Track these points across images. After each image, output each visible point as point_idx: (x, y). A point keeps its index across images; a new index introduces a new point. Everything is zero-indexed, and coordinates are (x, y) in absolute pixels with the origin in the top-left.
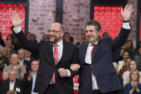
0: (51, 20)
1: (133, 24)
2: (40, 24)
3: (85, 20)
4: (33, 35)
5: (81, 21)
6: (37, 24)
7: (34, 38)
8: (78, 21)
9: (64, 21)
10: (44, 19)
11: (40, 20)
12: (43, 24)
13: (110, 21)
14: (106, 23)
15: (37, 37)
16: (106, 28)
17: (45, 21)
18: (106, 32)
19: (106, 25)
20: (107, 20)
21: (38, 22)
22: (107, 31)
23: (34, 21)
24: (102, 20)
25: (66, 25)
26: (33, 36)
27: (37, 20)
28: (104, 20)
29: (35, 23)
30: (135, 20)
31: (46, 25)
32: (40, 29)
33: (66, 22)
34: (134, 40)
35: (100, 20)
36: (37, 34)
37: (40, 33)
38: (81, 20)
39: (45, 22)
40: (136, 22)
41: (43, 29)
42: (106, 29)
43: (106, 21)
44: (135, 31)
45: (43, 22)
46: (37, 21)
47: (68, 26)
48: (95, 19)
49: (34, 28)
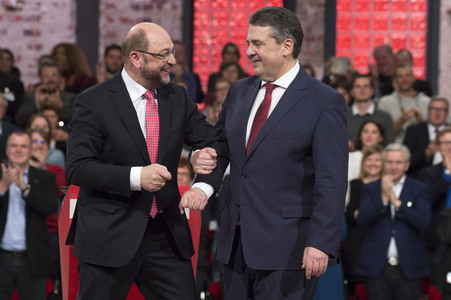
0: (64, 5)
1: (315, 15)
2: (28, 20)
3: (168, 6)
4: (7, 51)
5: (155, 9)
6: (19, 19)
7: (8, 64)
8: (147, 7)
9: (102, 7)
10: (39, 4)
11: (27, 7)
12: (38, 18)
13: (244, 8)
14: (233, 15)
15: (19, 58)
16: (233, 28)
17: (44, 9)
18: (233, 41)
19: (233, 19)
20: (234, 5)
21: (22, 14)
22: (235, 38)
23: (10, 9)
24: (220, 6)
25: (110, 20)
26: (5, 56)
27: (20, 5)
28: (225, 4)
29: (13, 15)
30: (319, 5)
31: (46, 20)
32: (28, 33)
33: (111, 12)
34: (319, 66)
35: (215, 5)
36: (20, 49)
37: (30, 47)
38: (155, 5)
39: (43, 13)
40: (322, 10)
41: (38, 34)
42: (232, 34)
43: (231, 8)
44: (320, 38)
45: (36, 13)
46: (21, 9)
47: (117, 23)
48: (201, 3)
49: (10, 31)
